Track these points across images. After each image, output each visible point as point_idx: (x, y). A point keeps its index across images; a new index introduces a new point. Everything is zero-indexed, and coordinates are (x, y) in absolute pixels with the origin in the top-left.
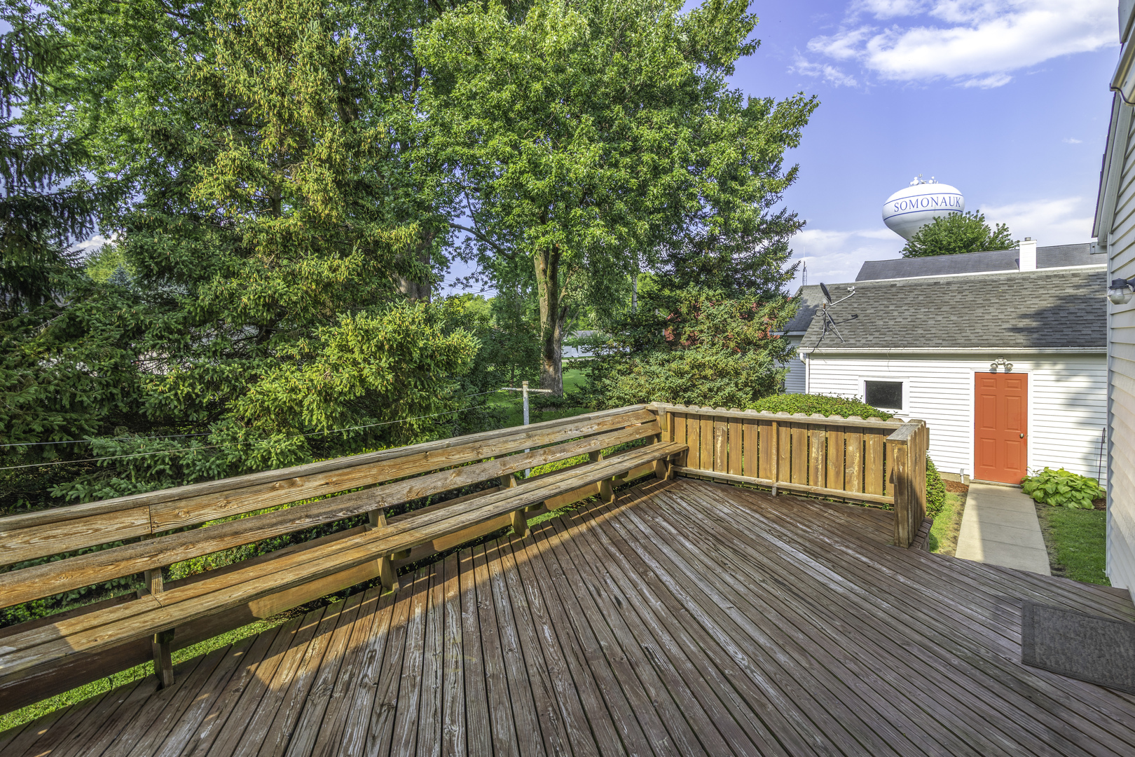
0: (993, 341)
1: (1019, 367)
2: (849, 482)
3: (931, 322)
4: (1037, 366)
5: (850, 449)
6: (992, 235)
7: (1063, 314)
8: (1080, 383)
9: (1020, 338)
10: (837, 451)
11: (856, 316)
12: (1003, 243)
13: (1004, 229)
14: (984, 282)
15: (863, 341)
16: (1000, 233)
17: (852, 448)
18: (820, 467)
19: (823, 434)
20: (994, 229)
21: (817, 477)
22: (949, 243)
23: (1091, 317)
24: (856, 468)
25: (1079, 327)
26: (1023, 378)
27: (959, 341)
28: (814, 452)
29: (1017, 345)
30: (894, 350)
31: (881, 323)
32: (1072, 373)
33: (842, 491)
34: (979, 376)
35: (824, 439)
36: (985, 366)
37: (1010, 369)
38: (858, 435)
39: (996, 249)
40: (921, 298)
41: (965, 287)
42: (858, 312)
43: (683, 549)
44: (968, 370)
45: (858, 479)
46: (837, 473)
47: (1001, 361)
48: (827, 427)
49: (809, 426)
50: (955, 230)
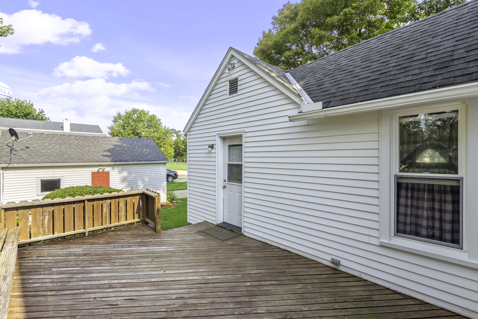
0: (98, 160)
1: (107, 169)
2: (121, 218)
3: (69, 152)
4: (113, 169)
5: (121, 205)
6: (37, 113)
7: (115, 151)
8: (125, 174)
9: (107, 159)
10: (115, 207)
11: (28, 148)
12: (42, 117)
13: (42, 112)
14: (85, 137)
15: (39, 160)
16: (41, 113)
17: (122, 205)
18: (108, 216)
19: (109, 201)
20: (38, 111)
21: (106, 221)
22: (17, 113)
23: (123, 152)
24: (123, 212)
25: (122, 155)
26: (108, 173)
27: (85, 160)
28: (105, 210)
29: (106, 161)
30: (58, 164)
31: (44, 151)
32: (123, 170)
33: (118, 223)
34: (93, 173)
35: (109, 203)
36: (95, 170)
37: (104, 170)
38: (124, 198)
39: (39, 120)
40: (60, 141)
41: (78, 138)
42: (28, 146)
43: (100, 270)
44: (89, 172)
45: (124, 216)
46: (116, 216)
47: (100, 167)
48: (110, 198)
49: (102, 199)
50: (19, 107)
